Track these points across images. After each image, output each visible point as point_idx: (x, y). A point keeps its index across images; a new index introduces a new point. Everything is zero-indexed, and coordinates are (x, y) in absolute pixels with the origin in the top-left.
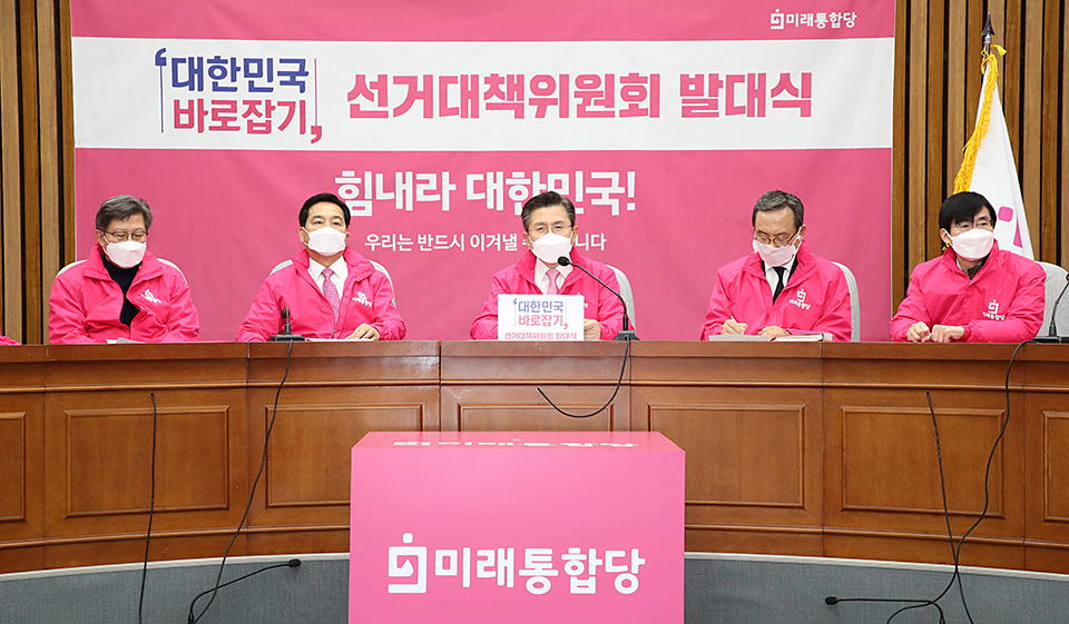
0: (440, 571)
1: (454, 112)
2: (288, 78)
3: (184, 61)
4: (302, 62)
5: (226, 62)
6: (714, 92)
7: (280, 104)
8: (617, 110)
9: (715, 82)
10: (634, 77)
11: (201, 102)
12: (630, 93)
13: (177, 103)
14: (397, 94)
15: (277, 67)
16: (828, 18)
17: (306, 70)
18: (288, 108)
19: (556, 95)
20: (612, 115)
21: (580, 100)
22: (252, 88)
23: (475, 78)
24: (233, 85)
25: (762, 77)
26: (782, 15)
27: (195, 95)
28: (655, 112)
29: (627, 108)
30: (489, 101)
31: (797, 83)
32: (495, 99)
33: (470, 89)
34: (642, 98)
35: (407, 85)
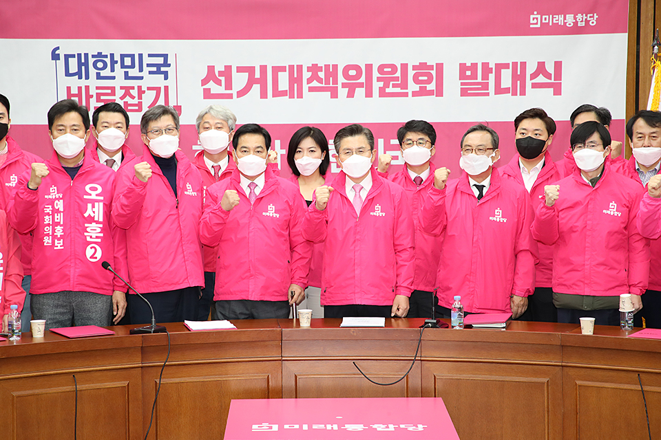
1: (283, 93)
2: (154, 69)
3: (73, 56)
4: (165, 56)
5: (106, 56)
6: (485, 77)
7: (149, 89)
8: (410, 91)
9: (486, 69)
10: (423, 66)
11: (87, 88)
12: (420, 78)
13: (69, 89)
14: (240, 80)
15: (146, 60)
16: (575, 18)
17: (168, 63)
18: (155, 91)
19: (363, 80)
20: (406, 95)
21: (381, 84)
22: (127, 77)
23: (300, 67)
24: (112, 74)
25: (524, 64)
26: (539, 16)
27: (83, 83)
28: (439, 92)
29: (418, 90)
30: (311, 85)
31: (550, 68)
32: (315, 84)
33: (296, 76)
34: (429, 81)
35: (247, 74)
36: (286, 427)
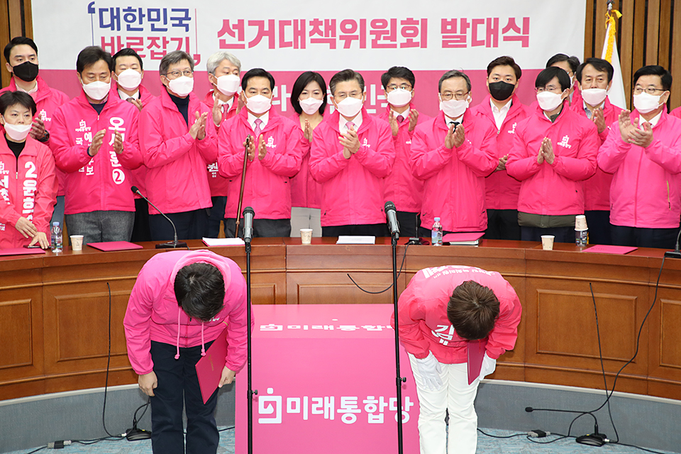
0: (289, 410)
1: (289, 44)
2: (177, 22)
3: (107, 10)
4: (187, 11)
5: (135, 11)
6: (463, 31)
7: (172, 39)
8: (398, 43)
9: (464, 24)
10: (410, 21)
11: (119, 38)
12: (408, 32)
13: (103, 39)
14: (250, 33)
15: (170, 14)
17: (189, 17)
18: (177, 42)
19: (357, 33)
20: (395, 46)
21: (374, 37)
22: (153, 29)
23: (303, 22)
24: (140, 26)
25: (496, 20)
27: (115, 33)
28: (424, 45)
29: (405, 42)
30: (312, 37)
31: (520, 24)
32: (316, 36)
34: (415, 35)
35: (257, 27)
36: (290, 327)
